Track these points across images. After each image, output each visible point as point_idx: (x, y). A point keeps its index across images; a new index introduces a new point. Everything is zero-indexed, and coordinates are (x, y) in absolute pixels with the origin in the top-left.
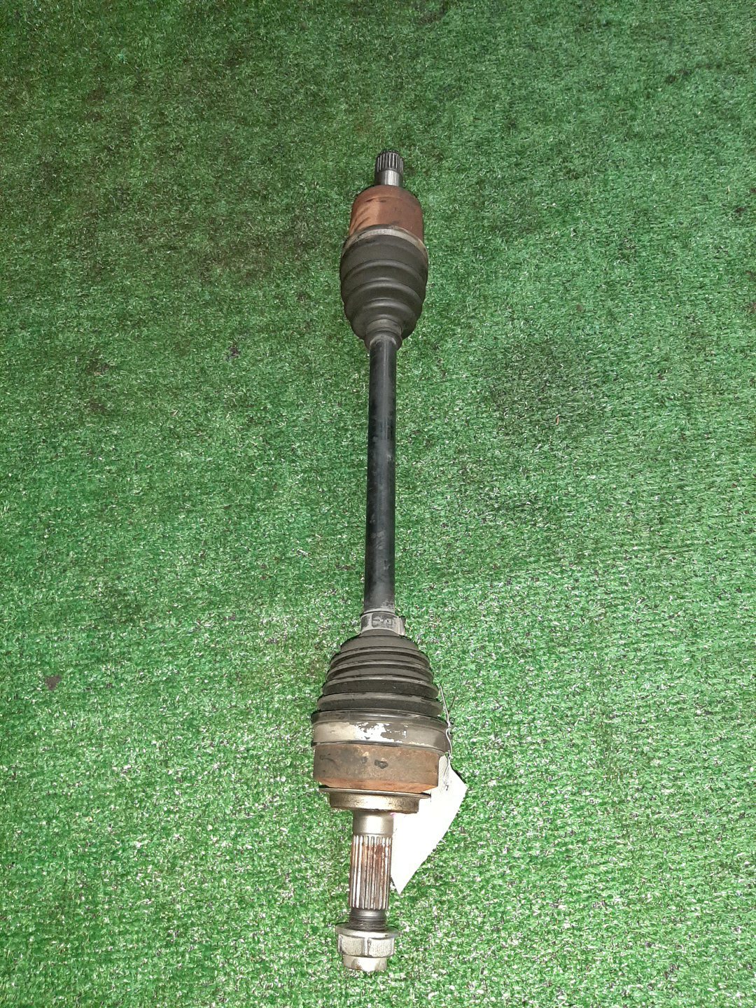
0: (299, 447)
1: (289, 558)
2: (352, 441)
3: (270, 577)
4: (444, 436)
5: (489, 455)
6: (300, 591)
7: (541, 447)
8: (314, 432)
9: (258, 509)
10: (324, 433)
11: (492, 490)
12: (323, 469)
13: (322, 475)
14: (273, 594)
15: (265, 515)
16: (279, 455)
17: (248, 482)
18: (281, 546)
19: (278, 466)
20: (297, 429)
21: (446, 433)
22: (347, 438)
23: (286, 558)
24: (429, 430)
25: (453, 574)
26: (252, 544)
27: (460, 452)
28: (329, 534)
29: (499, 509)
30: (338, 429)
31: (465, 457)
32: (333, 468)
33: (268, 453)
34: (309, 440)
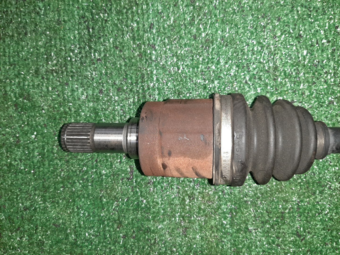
0: (23, 204)
1: (119, 217)
2: (21, 160)
3: (134, 232)
4: (22, 85)
5: (42, 50)
6: (148, 209)
7: (40, 8)
8: (11, 191)
9: (75, 240)
10: (12, 183)
11: (73, 51)
12: (44, 186)
13: (49, 187)
14: (148, 230)
15: (80, 234)
16: (30, 221)
17: (51, 246)
18: (108, 223)
19: (38, 222)
20: (7, 205)
21: (19, 83)
22: (18, 164)
23: (119, 220)
24: (15, 97)
25: (143, 89)
26: (104, 246)
27: (37, 72)
28: (101, 184)
29: (90, 48)
30: (10, 171)
31: (43, 70)
32: (43, 178)
33: (27, 229)
34: (18, 195)
